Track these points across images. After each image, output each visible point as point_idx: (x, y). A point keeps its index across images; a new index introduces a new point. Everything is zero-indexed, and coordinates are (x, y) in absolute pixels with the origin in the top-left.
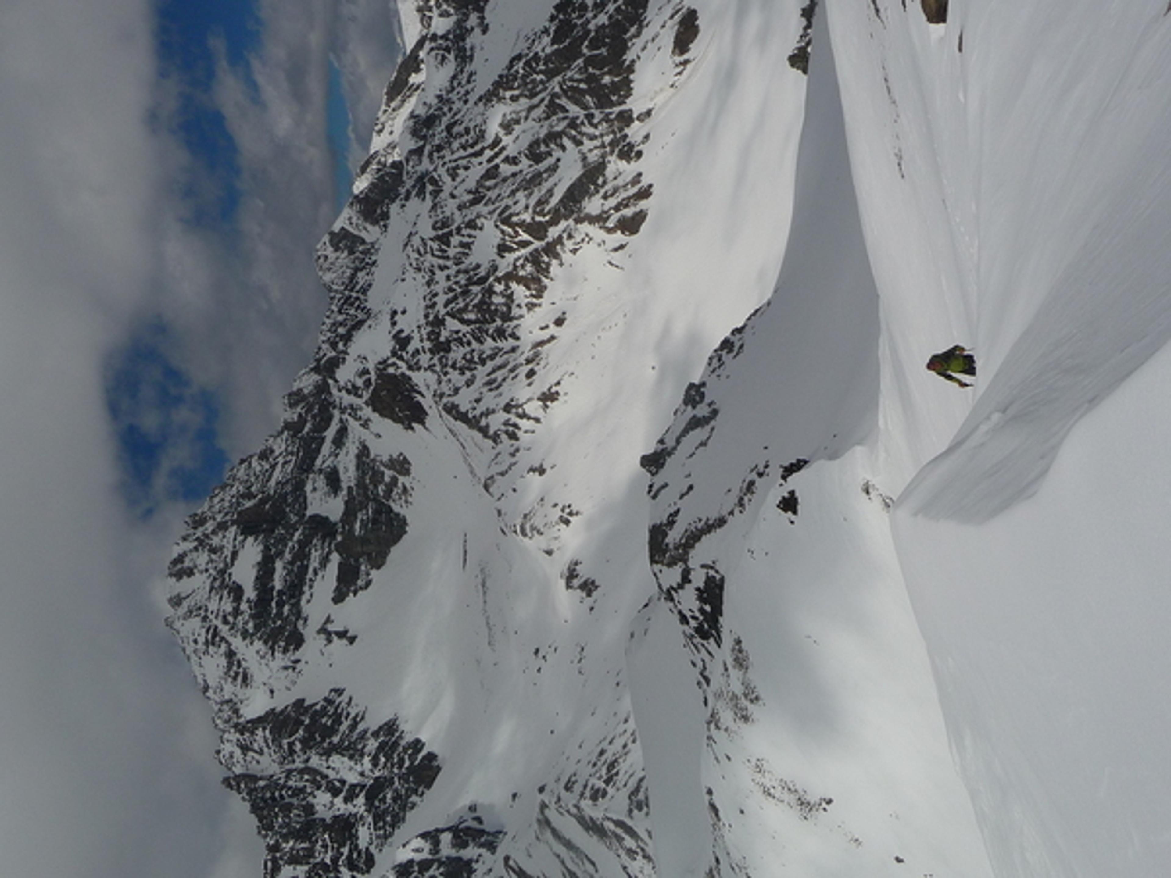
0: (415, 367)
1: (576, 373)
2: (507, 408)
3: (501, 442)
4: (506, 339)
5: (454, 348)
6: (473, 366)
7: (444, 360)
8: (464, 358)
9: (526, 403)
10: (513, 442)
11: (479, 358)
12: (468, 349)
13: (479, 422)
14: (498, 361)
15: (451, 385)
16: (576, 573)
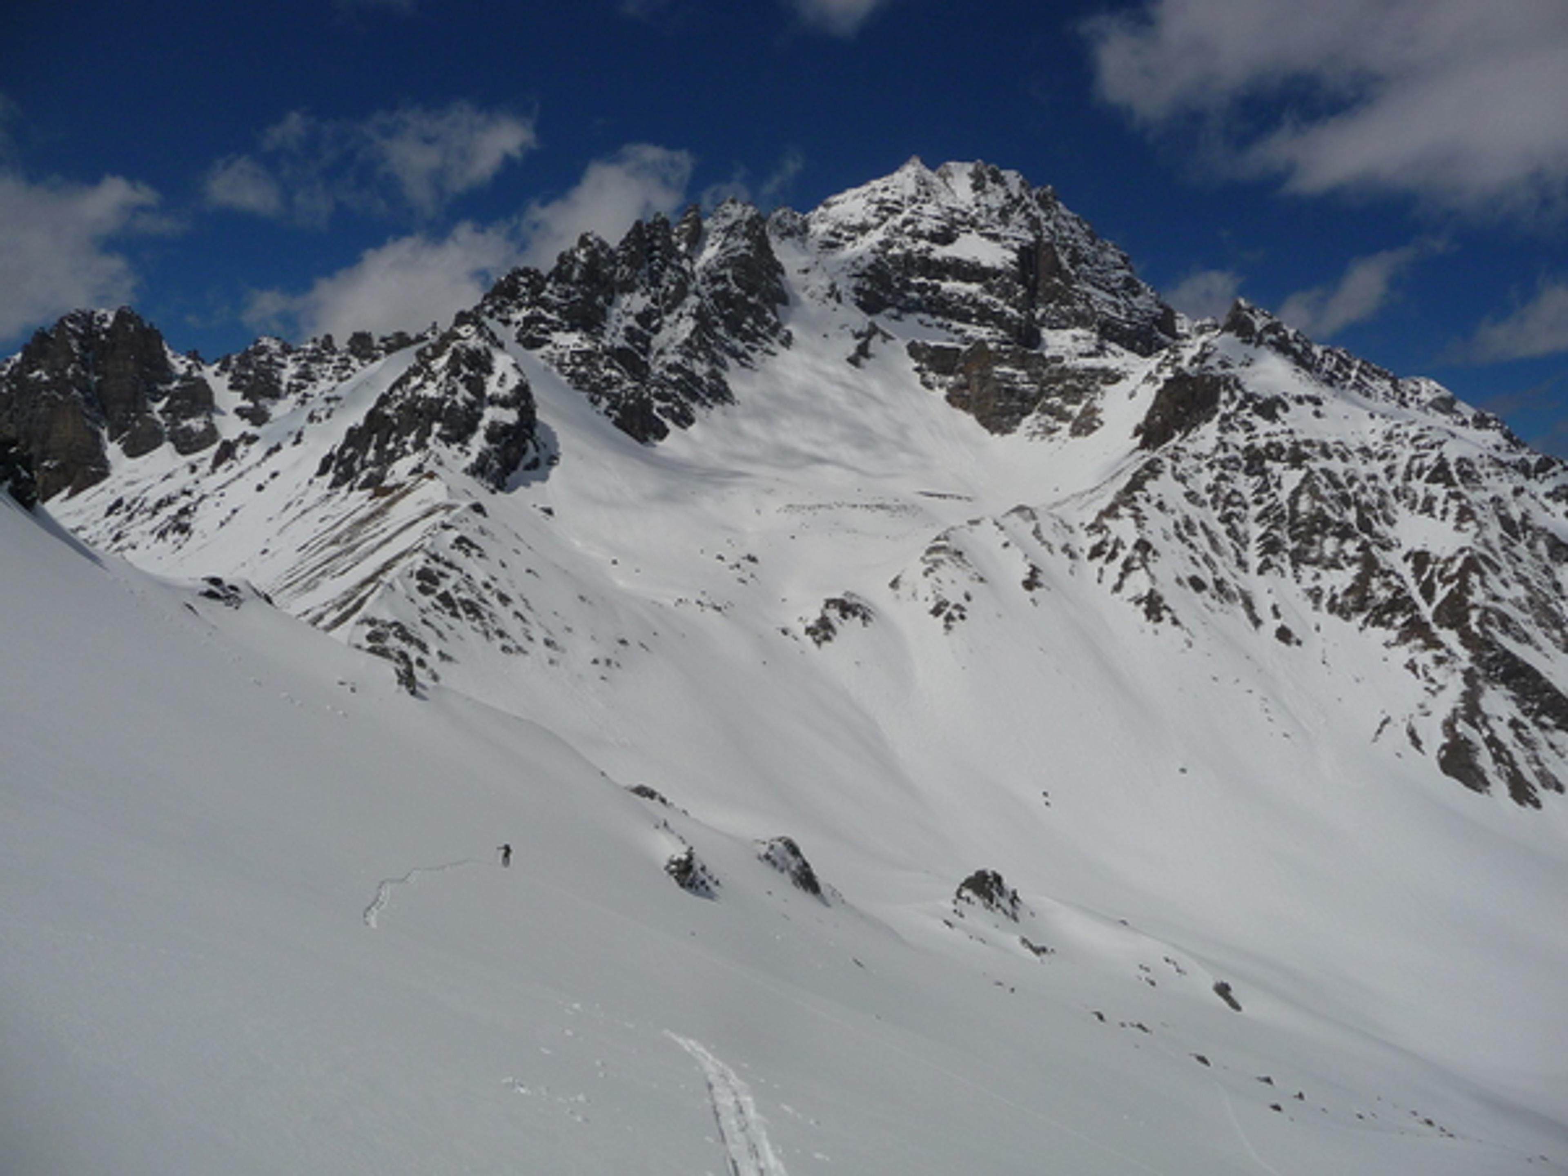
0: (1226, 424)
1: (1189, 650)
2: (1143, 546)
3: (1089, 535)
4: (1261, 555)
5: (1253, 481)
6: (1220, 504)
7: (1233, 465)
8: (1234, 492)
9: (1148, 572)
10: (1087, 552)
11: (1232, 514)
12: (1250, 500)
13: (1125, 505)
14: (1225, 541)
15: (1191, 471)
16: (849, 615)
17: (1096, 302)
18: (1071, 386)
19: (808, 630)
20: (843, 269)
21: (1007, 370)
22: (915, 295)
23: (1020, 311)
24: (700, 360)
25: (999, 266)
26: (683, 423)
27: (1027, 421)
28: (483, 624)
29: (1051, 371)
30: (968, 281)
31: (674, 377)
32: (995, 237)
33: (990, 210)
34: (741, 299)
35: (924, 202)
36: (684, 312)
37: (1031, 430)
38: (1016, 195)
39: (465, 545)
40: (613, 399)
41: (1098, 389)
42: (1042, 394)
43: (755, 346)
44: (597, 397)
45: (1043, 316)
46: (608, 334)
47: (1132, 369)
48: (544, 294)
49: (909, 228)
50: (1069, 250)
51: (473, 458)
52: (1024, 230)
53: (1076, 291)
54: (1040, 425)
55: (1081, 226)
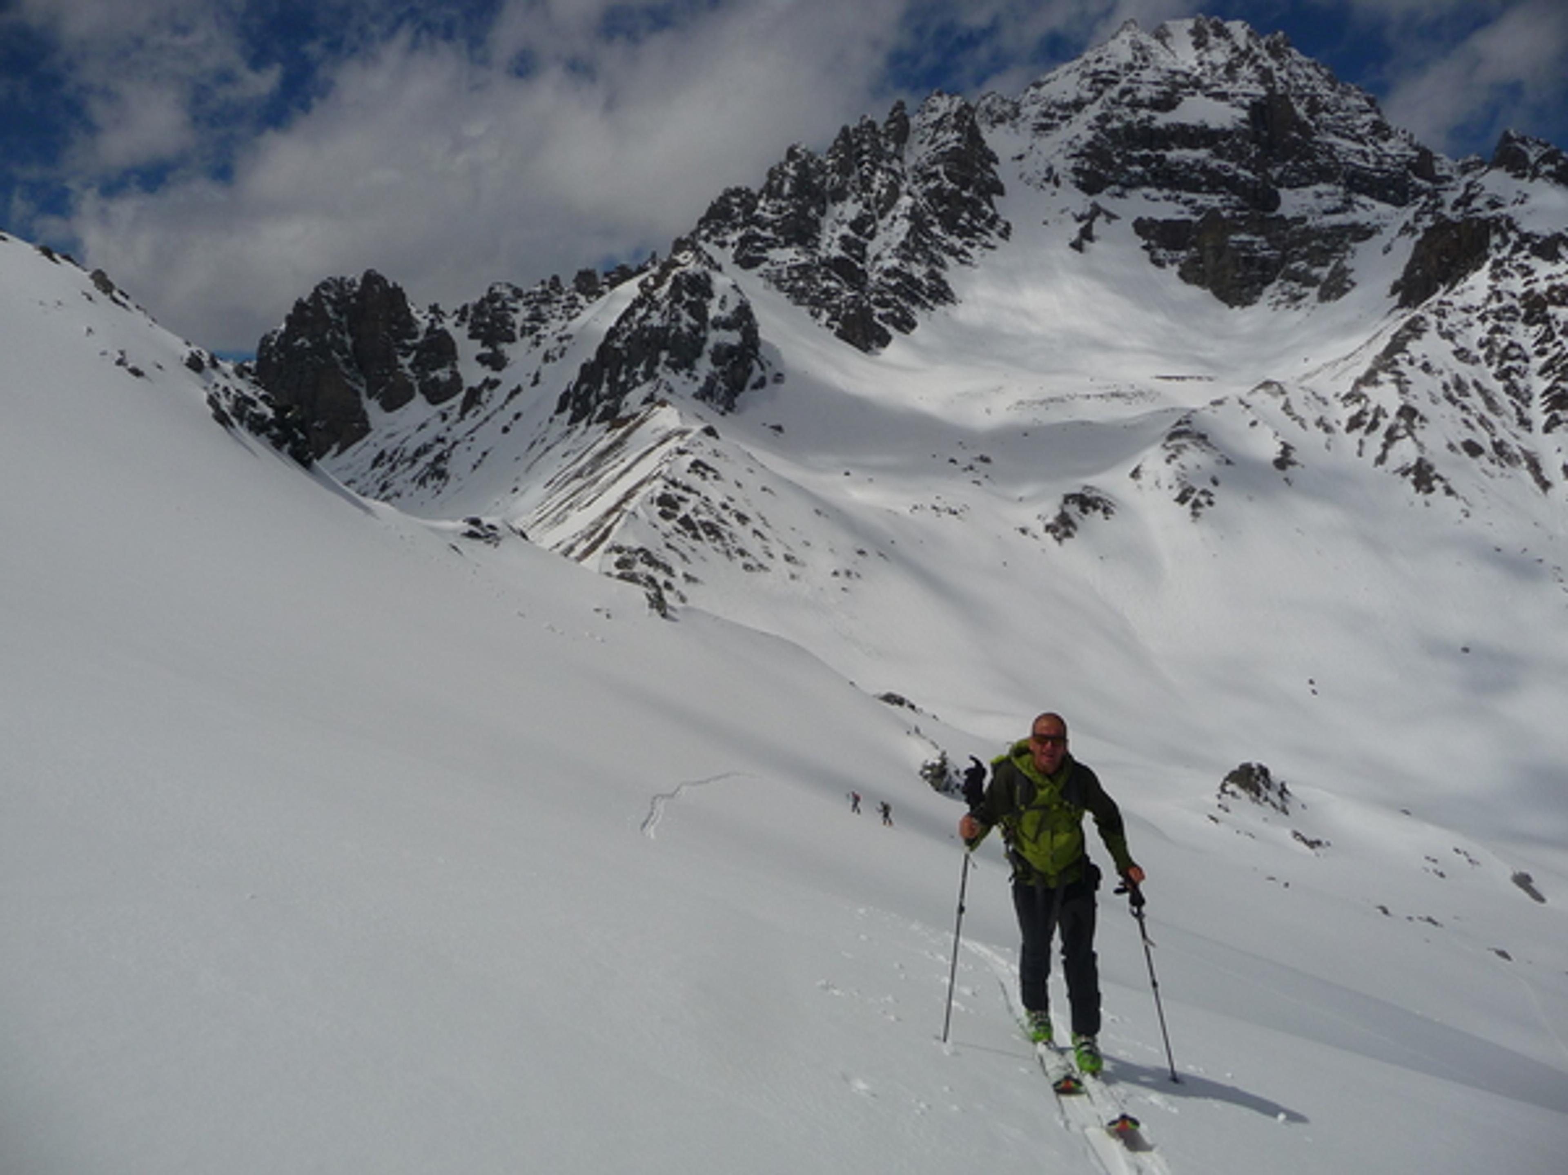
0: (1499, 272)
1: (1466, 520)
2: (1408, 412)
3: (1346, 406)
4: (1547, 411)
5: (1533, 330)
6: (1496, 359)
7: (1508, 315)
8: (1512, 345)
9: (1415, 440)
10: (1345, 424)
11: (1510, 369)
12: (1530, 351)
13: (1385, 369)
14: (1504, 399)
15: (1459, 327)
16: (1090, 509)
17: (1340, 153)
18: (1317, 247)
19: (1048, 528)
20: (1060, 150)
21: (1244, 237)
22: (1138, 169)
23: (1254, 173)
24: (917, 261)
25: (1229, 126)
26: (906, 328)
27: (1269, 290)
28: (723, 545)
29: (1294, 233)
30: (1195, 147)
31: (893, 282)
32: (1223, 96)
33: (1214, 68)
34: (955, 194)
35: (1141, 68)
36: (898, 215)
37: (1274, 300)
38: (1243, 47)
39: (701, 469)
40: (833, 310)
41: (1347, 248)
42: (1285, 259)
43: (972, 240)
44: (817, 310)
45: (1281, 175)
46: (823, 246)
47: (1385, 221)
48: (758, 212)
49: (1127, 99)
50: (1306, 99)
51: (701, 383)
52: (1255, 84)
53: (1318, 143)
54: (1284, 294)
55: (1319, 71)
